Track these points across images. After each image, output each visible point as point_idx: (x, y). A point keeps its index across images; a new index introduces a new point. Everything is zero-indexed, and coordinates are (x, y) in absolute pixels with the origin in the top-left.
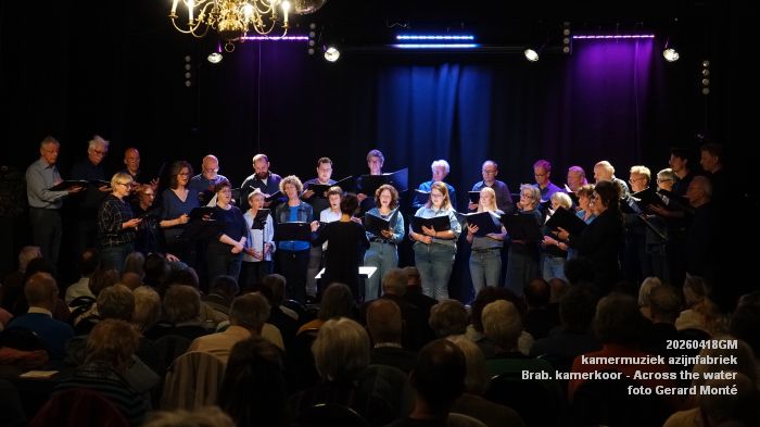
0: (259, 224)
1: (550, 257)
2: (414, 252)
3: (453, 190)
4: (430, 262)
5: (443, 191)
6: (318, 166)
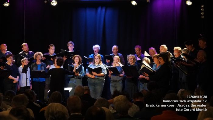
0: (25, 71)
1: (143, 83)
2: (88, 82)
3: (103, 56)
4: (94, 86)
5: (99, 57)
6: (49, 48)
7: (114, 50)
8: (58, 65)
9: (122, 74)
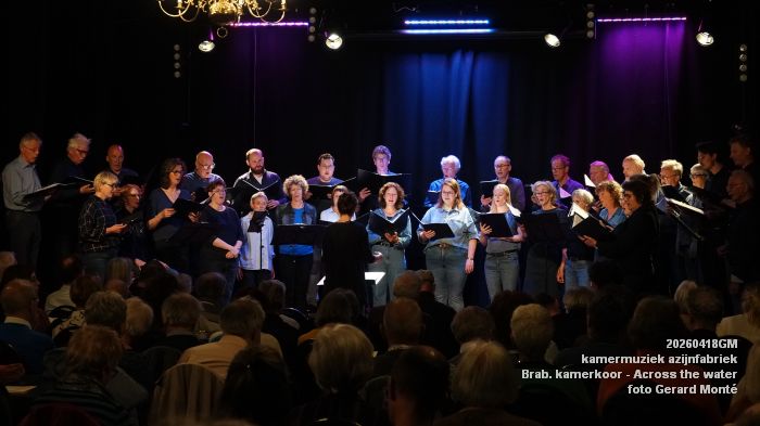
0: (257, 226)
2: (425, 256)
3: (467, 187)
4: (444, 267)
5: (455, 188)
6: (319, 162)
7: (498, 166)
8: (342, 212)
9: (517, 233)
